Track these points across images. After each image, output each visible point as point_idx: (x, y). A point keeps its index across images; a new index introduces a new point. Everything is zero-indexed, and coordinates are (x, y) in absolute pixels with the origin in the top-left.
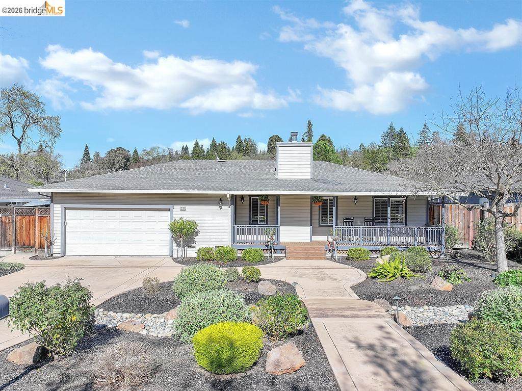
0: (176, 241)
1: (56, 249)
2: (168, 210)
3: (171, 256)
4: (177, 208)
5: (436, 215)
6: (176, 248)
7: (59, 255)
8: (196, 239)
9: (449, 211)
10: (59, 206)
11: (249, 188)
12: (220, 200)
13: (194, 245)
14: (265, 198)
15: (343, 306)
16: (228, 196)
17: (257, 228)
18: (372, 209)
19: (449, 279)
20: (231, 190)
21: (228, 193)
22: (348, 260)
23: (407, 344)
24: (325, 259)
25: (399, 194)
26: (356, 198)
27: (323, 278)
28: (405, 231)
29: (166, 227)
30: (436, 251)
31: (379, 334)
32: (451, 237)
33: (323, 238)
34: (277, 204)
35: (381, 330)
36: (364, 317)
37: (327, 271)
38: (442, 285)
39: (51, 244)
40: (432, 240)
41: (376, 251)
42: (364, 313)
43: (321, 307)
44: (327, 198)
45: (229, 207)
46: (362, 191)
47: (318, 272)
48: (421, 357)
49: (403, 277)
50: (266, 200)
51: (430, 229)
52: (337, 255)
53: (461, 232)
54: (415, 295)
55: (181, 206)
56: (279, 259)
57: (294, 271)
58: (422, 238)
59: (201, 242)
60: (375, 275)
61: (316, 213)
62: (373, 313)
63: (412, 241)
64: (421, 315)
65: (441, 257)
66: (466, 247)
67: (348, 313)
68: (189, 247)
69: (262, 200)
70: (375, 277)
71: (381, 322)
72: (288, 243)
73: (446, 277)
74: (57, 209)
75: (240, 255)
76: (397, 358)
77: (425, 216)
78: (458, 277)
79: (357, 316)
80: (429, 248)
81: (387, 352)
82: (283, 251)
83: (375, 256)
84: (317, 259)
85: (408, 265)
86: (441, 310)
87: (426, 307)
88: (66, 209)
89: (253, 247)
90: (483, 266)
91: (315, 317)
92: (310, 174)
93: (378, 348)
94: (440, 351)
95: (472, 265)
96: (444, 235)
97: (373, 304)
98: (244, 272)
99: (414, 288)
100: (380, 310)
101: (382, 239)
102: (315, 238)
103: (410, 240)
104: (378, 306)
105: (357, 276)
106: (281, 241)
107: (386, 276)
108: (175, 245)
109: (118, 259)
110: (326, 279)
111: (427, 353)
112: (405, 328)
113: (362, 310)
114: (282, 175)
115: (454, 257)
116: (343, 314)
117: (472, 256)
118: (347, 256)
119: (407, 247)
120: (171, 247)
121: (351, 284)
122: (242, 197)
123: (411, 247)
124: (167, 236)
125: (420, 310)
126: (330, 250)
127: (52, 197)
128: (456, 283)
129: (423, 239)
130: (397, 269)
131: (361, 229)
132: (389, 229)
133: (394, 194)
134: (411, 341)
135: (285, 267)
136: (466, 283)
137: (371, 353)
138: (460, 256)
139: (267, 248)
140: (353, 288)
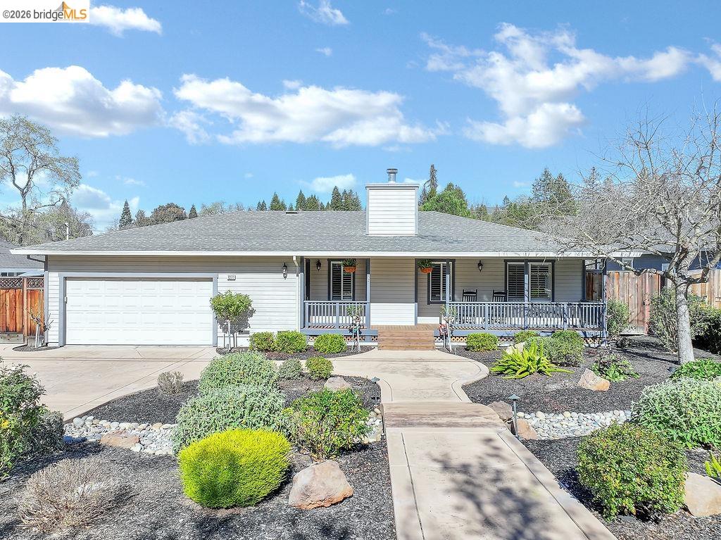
0: (222, 324)
1: (53, 336)
2: (211, 280)
3: (215, 345)
4: (223, 277)
5: (596, 286)
6: (222, 334)
7: (57, 345)
8: (251, 321)
9: (615, 281)
10: (56, 274)
11: (325, 247)
12: (284, 265)
13: (247, 329)
14: (351, 262)
15: (438, 411)
16: (294, 259)
17: (337, 305)
18: (504, 277)
19: (607, 375)
20: (298, 250)
21: (294, 254)
22: (467, 351)
23: (521, 464)
24: (434, 348)
25: (540, 254)
26: (481, 263)
27: (425, 374)
28: (549, 309)
29: (206, 305)
30: (594, 338)
31: (481, 449)
32: (617, 317)
33: (434, 320)
34: (367, 271)
35: (486, 444)
36: (466, 425)
37: (432, 365)
38: (593, 382)
39: (45, 329)
40: (589, 321)
41: (508, 338)
42: (468, 420)
43: (405, 412)
44: (439, 263)
45: (298, 276)
46: (487, 250)
47: (420, 367)
48: (537, 482)
49: (540, 372)
50: (351, 266)
51: (586, 305)
52: (451, 344)
53: (633, 312)
54: (553, 397)
55: (229, 274)
56: (368, 349)
57: (385, 364)
58: (574, 319)
59: (257, 325)
60: (500, 369)
61: (423, 284)
62: (481, 420)
63: (559, 324)
64: (558, 425)
65: (602, 345)
66: (639, 332)
67: (444, 420)
68: (241, 332)
69: (345, 265)
70: (501, 373)
71: (489, 432)
72: (382, 327)
73: (602, 370)
74: (53, 279)
75: (311, 343)
76: (500, 485)
77: (580, 289)
78: (619, 371)
79: (456, 425)
80: (585, 333)
81: (487, 476)
82: (374, 337)
83: (506, 345)
84: (422, 348)
85: (550, 355)
86: (589, 417)
87: (567, 414)
88: (66, 279)
89: (330, 333)
90: (661, 357)
91: (393, 426)
92: (414, 228)
93: (474, 471)
94: (568, 474)
95: (646, 355)
96: (605, 314)
97: (487, 409)
98: (308, 366)
99: (553, 387)
100: (492, 416)
101: (518, 321)
102: (422, 320)
103: (557, 321)
104: (491, 410)
105: (476, 370)
106: (372, 323)
107: (516, 371)
108: (220, 330)
109: (139, 349)
110: (428, 376)
111: (548, 476)
112: (525, 442)
113: (465, 416)
114: (374, 229)
115: (621, 346)
116: (435, 422)
117: (647, 345)
118: (465, 344)
119: (553, 331)
120: (215, 332)
121: (464, 382)
122: (318, 262)
123: (558, 332)
124: (209, 317)
125: (558, 418)
126: (441, 337)
127: (46, 263)
128: (616, 380)
129: (577, 321)
130: (532, 361)
131: (487, 306)
132: (527, 306)
133: (533, 255)
134: (529, 460)
135: (373, 360)
136: (631, 380)
137: (461, 477)
138: (629, 345)
139: (351, 334)
140: (465, 388)
